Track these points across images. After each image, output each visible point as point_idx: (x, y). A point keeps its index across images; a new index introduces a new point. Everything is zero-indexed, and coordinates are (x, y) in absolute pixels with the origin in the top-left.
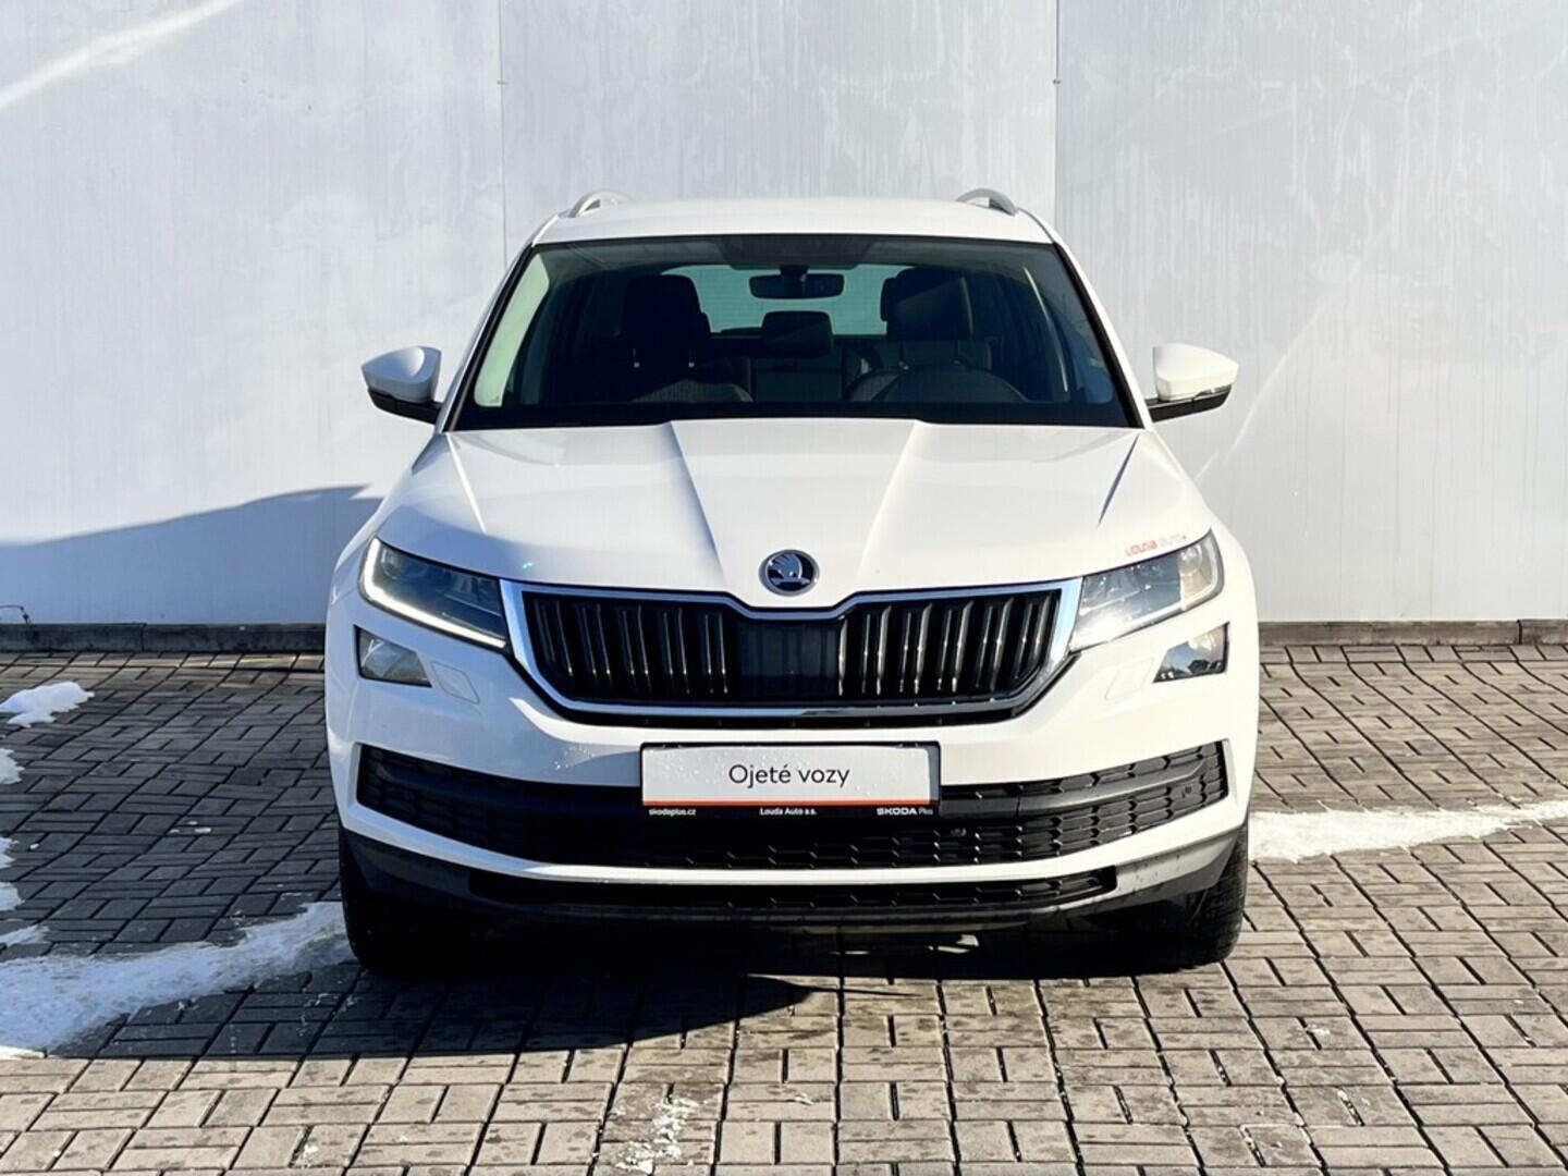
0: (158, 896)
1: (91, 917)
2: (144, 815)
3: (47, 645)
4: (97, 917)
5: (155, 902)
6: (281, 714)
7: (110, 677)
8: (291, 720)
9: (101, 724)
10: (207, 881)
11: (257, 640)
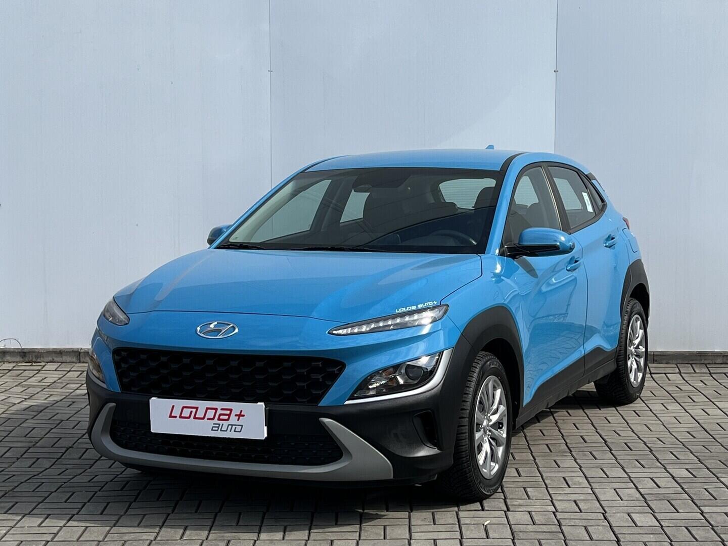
0: (99, 491)
1: (65, 502)
3: (31, 359)
4: (68, 501)
5: (99, 494)
7: (63, 376)
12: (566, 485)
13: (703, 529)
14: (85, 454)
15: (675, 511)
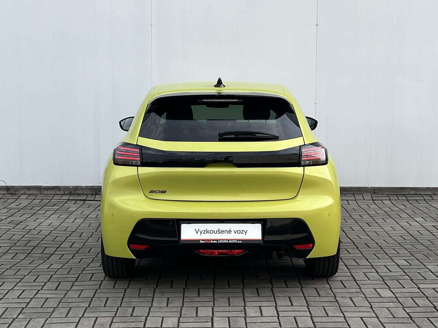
0: (54, 275)
1: (34, 282)
2: (46, 247)
3: (11, 192)
4: (35, 281)
5: (54, 276)
6: (84, 214)
7: (31, 202)
8: (88, 216)
9: (29, 217)
10: (70, 269)
11: (75, 191)
13: (421, 299)
14: (44, 251)
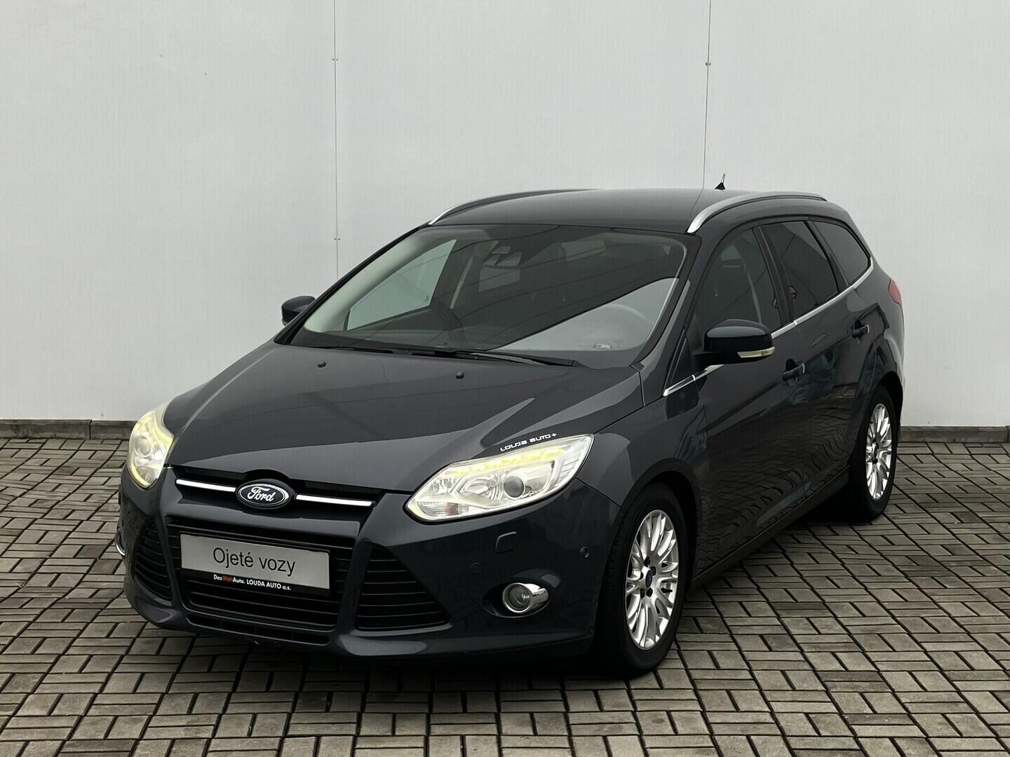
1: (108, 637)
3: (26, 433)
12: (744, 612)
13: (931, 675)
14: (118, 569)
15: (891, 650)
